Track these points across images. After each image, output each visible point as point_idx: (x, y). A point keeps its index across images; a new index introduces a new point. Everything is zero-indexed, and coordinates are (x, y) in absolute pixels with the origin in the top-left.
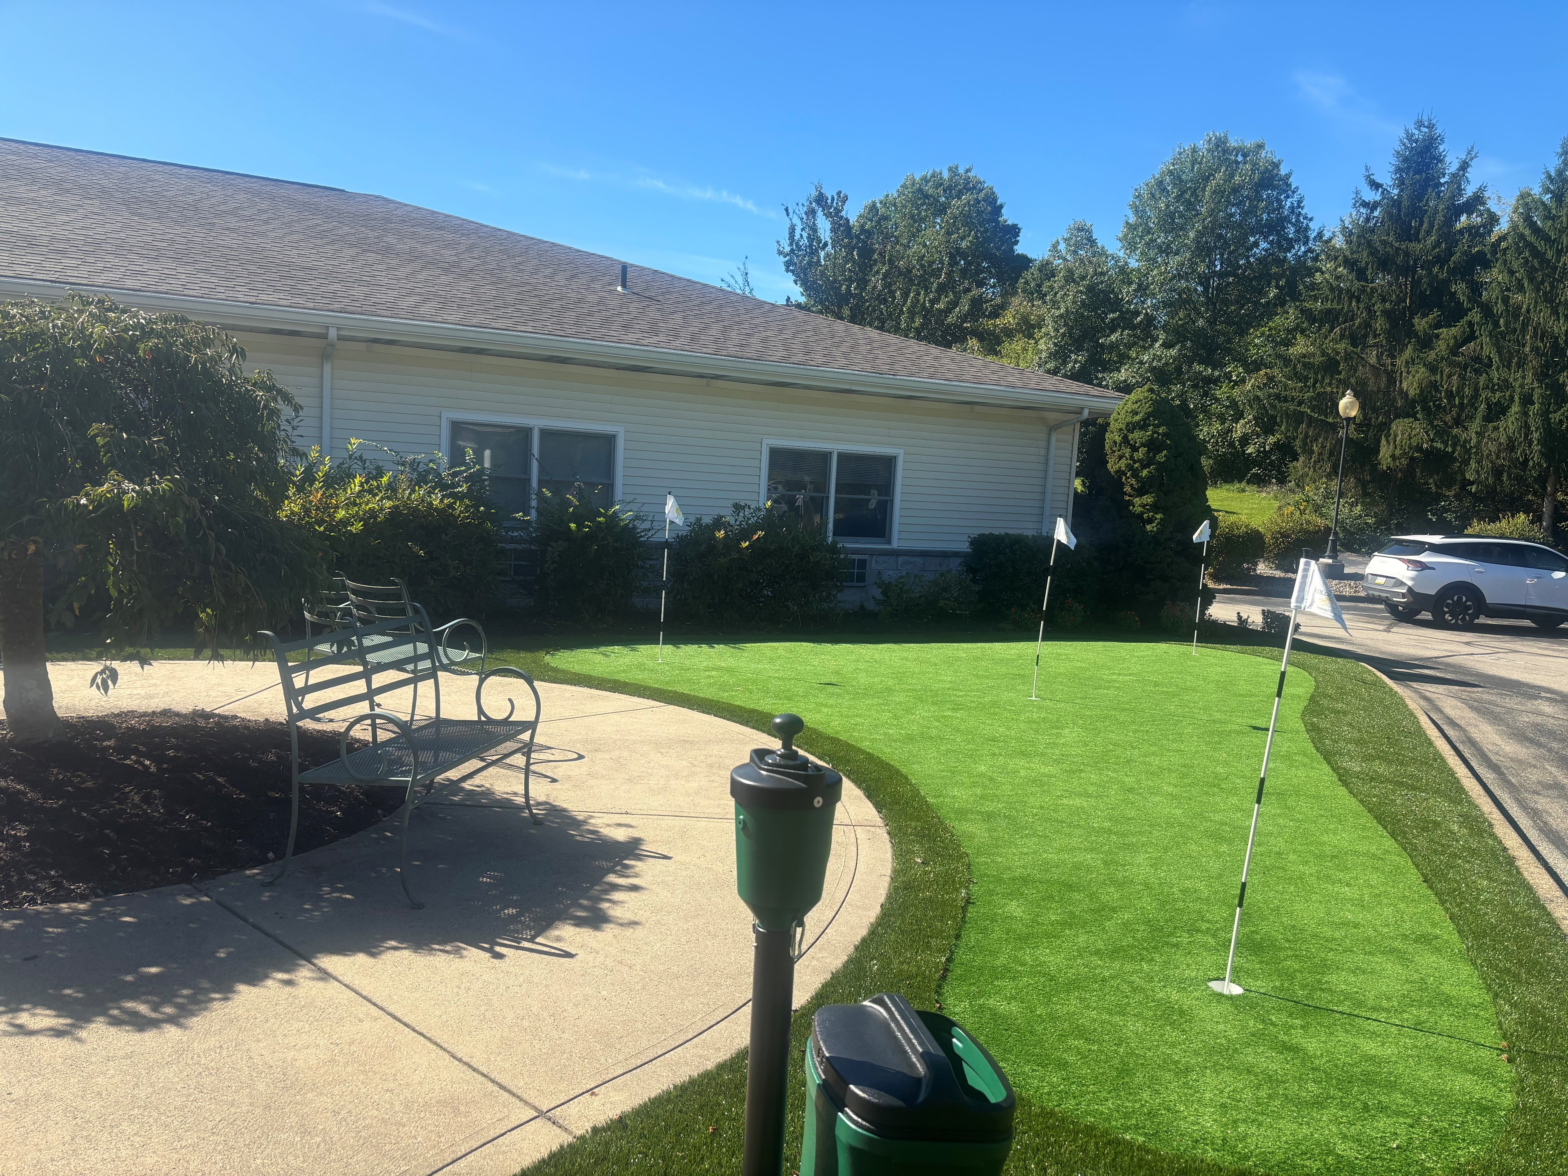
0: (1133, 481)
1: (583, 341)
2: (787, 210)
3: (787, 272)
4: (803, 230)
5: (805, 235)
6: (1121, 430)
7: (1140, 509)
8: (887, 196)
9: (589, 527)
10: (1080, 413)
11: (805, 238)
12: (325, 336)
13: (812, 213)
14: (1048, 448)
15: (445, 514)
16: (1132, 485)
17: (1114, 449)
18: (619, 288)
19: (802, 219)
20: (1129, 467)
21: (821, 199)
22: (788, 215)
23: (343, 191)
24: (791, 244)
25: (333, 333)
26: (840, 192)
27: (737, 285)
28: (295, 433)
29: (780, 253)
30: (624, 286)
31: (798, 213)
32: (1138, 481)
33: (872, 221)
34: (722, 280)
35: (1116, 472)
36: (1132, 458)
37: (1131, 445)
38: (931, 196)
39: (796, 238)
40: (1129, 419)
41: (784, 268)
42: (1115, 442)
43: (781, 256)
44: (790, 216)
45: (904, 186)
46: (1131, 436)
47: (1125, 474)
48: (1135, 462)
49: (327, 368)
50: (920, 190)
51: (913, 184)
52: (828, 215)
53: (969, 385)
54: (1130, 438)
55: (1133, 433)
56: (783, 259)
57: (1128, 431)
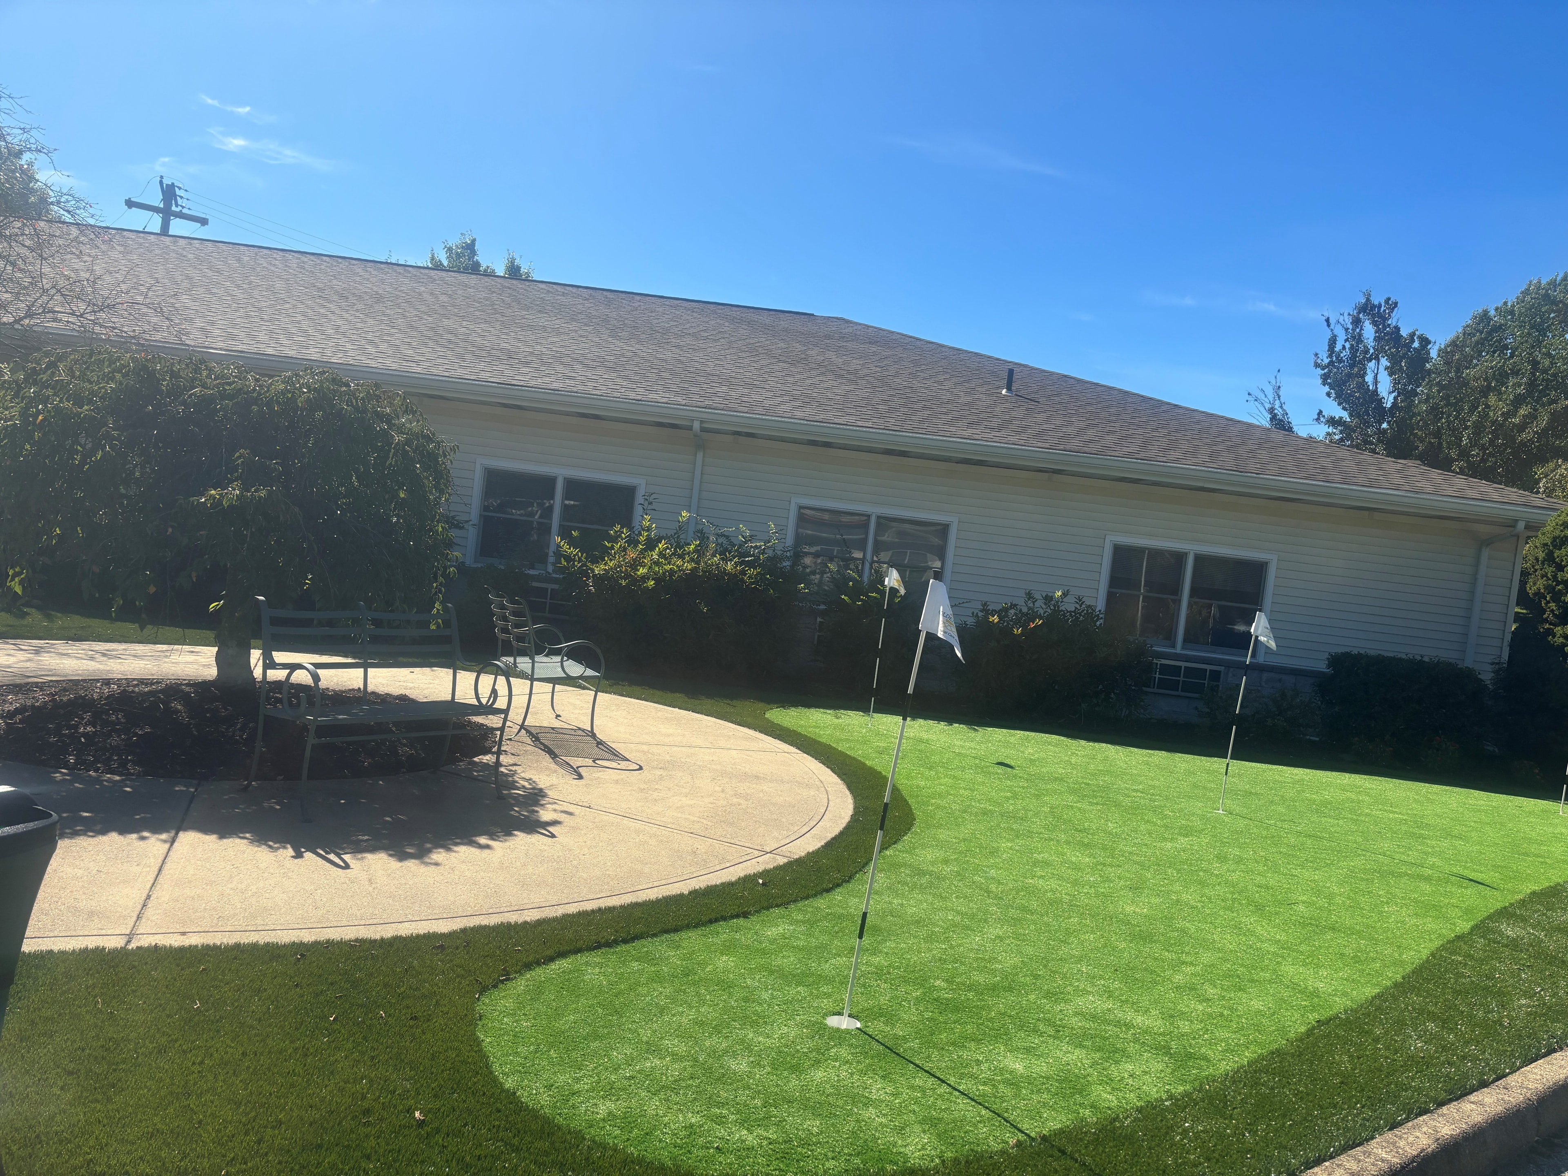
0: (1553, 605)
1: (918, 435)
2: (1328, 320)
3: (1324, 385)
4: (1346, 340)
5: (1347, 345)
6: (1546, 545)
7: (1561, 640)
8: (1505, 303)
9: (862, 600)
10: (1514, 527)
11: (1347, 350)
12: (690, 428)
13: (1357, 322)
14: (1477, 565)
15: (735, 579)
16: (1552, 611)
17: (1537, 567)
18: (1004, 392)
19: (1347, 329)
20: (1550, 589)
21: (1367, 308)
22: (1329, 325)
23: (813, 315)
24: (1330, 356)
25: (696, 425)
26: (1389, 299)
27: (1266, 400)
28: (650, 507)
29: (1317, 365)
30: (1009, 389)
31: (1343, 323)
32: (1559, 607)
33: (1481, 333)
34: (1249, 394)
35: (1535, 594)
36: (1555, 577)
37: (1556, 563)
38: (1561, 301)
39: (1337, 349)
40: (1557, 533)
41: (1320, 381)
42: (1537, 559)
43: (1318, 369)
44: (1332, 327)
45: (1526, 292)
46: (1557, 553)
47: (1545, 598)
48: (1558, 583)
49: (700, 455)
50: (1547, 295)
51: (1538, 288)
52: (1374, 323)
53: (1355, 488)
54: (1556, 555)
55: (1560, 549)
56: (1320, 371)
57: (1555, 546)
